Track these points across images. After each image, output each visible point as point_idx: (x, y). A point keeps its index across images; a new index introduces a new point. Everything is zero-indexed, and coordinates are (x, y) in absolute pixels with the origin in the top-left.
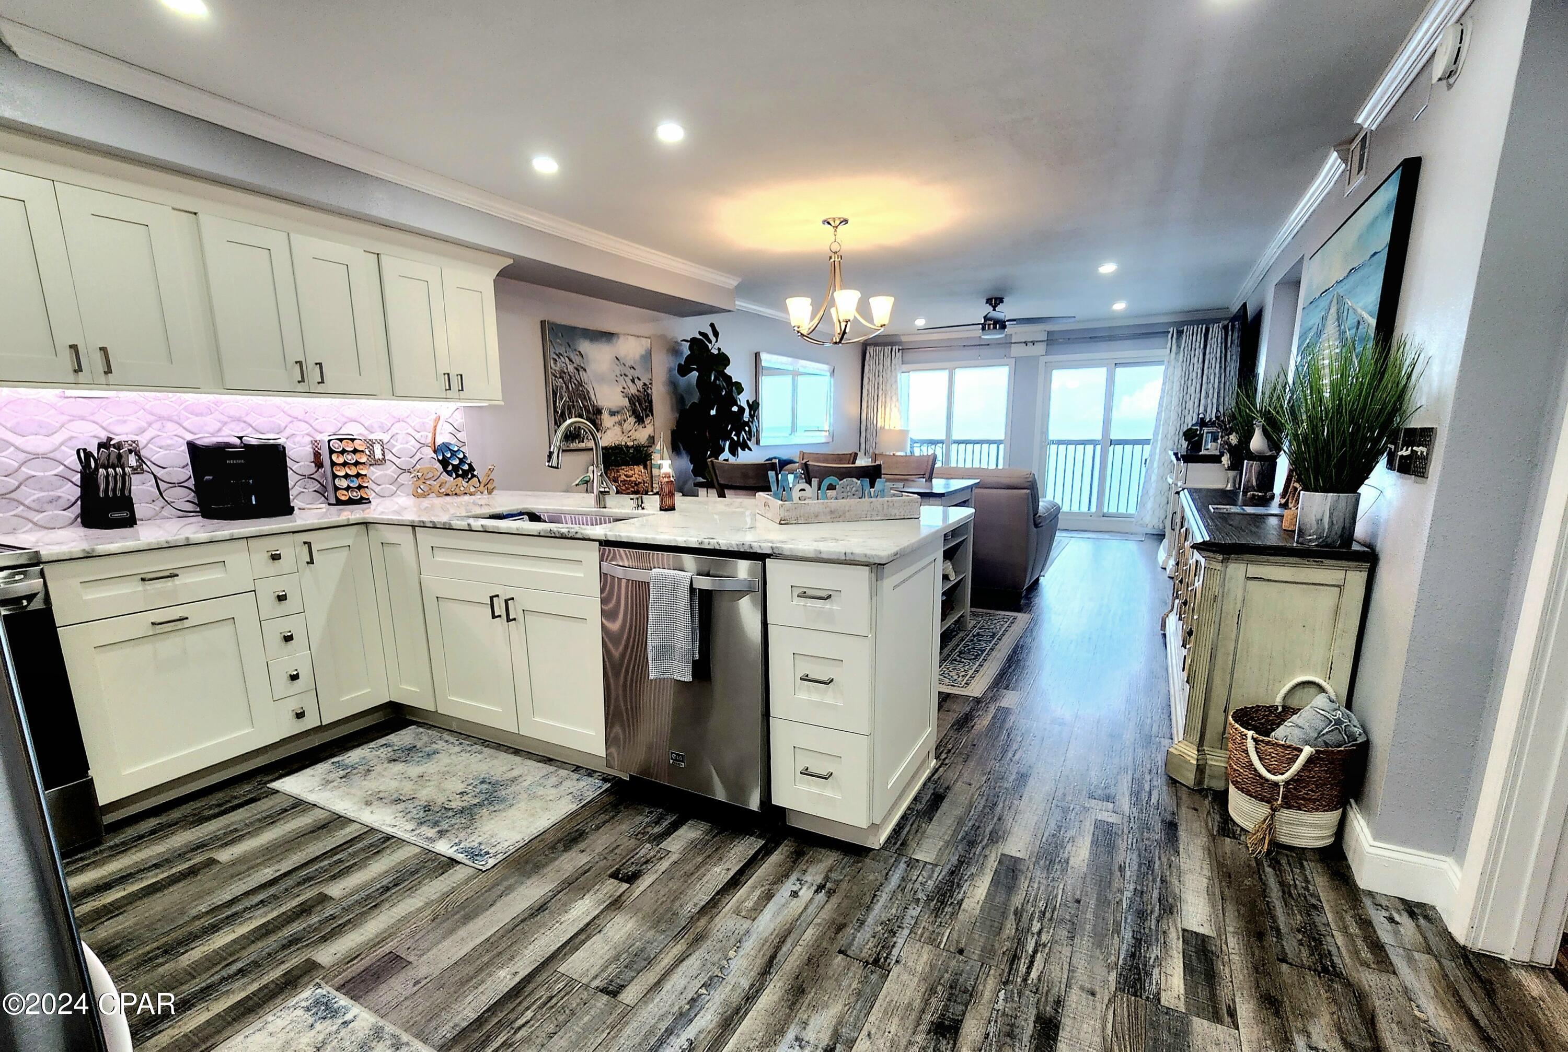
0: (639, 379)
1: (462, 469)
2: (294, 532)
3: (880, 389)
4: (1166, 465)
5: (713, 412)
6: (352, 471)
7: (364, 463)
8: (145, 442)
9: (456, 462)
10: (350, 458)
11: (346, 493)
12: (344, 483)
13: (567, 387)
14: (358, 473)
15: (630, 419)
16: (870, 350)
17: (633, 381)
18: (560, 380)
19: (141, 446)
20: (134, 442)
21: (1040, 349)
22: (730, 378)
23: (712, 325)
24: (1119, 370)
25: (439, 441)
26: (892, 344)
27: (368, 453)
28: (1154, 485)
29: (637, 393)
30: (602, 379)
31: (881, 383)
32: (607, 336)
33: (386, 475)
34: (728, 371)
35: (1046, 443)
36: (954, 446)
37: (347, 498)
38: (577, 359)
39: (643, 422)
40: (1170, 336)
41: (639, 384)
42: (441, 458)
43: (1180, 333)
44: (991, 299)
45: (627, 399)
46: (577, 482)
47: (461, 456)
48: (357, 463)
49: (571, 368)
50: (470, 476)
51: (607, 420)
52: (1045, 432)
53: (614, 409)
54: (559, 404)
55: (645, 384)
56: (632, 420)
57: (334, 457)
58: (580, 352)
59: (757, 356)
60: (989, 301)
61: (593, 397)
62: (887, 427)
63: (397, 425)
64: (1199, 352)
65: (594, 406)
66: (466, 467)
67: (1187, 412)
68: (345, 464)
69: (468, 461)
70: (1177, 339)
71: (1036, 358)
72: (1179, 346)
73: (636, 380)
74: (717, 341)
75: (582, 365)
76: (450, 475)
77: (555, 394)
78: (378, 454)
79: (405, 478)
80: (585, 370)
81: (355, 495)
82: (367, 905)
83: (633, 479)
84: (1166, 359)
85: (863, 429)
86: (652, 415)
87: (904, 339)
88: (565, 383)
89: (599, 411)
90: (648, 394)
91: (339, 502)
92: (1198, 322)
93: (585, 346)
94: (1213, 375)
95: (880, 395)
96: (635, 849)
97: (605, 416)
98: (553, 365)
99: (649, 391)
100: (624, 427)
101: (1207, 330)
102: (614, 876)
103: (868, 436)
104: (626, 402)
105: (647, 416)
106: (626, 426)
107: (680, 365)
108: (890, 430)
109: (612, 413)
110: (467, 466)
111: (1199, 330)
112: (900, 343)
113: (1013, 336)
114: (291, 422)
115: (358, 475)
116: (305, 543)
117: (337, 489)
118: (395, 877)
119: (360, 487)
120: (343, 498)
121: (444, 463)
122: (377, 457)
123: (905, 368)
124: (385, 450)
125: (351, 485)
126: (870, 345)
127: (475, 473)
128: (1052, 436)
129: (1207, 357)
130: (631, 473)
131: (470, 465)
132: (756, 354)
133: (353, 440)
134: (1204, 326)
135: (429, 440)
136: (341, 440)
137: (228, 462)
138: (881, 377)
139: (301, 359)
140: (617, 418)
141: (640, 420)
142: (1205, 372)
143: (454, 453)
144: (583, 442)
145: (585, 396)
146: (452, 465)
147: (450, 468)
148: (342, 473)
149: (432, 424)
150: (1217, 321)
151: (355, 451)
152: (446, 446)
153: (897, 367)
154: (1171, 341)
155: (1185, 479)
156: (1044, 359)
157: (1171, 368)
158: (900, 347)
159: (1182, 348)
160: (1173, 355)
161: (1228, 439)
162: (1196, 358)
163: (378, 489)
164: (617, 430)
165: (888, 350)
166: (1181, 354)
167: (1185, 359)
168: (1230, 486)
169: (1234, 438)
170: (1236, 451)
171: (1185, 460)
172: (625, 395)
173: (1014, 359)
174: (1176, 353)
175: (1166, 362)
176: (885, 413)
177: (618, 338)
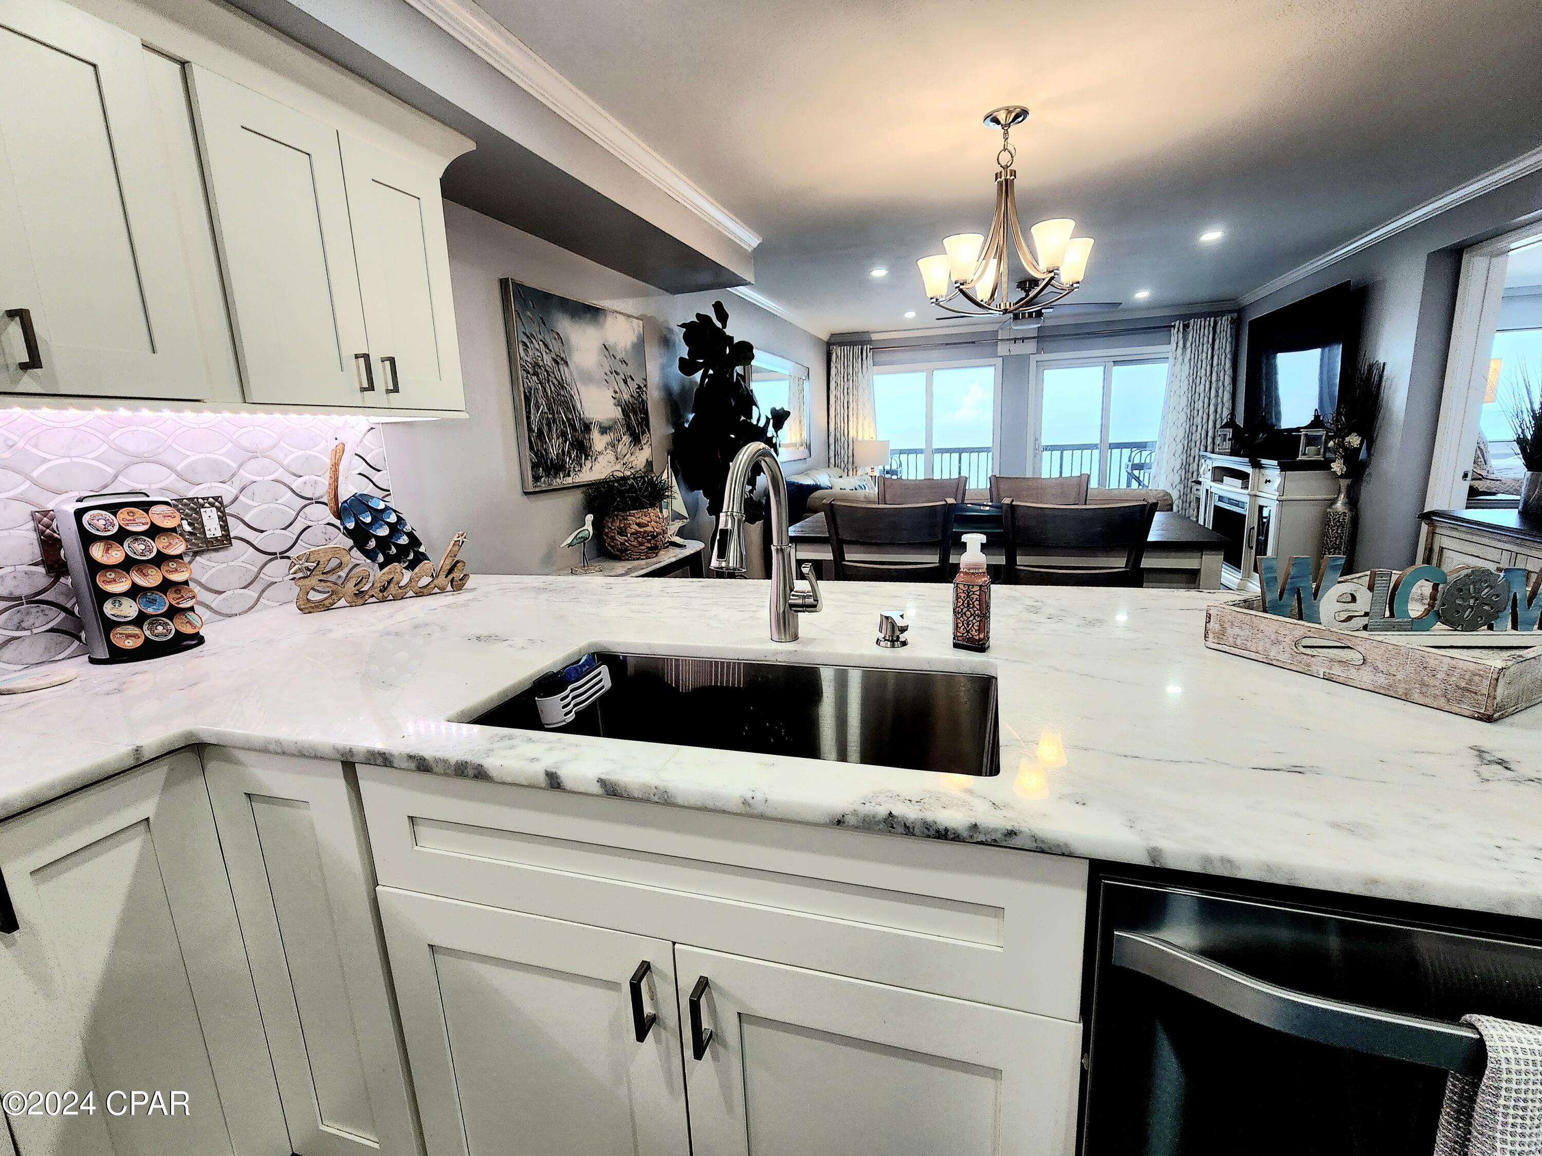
0: (632, 379)
1: (397, 546)
3: (851, 396)
4: (1175, 471)
6: (152, 579)
7: (180, 557)
9: (384, 532)
10: (139, 549)
11: (136, 631)
12: (130, 609)
13: (544, 391)
14: (165, 579)
15: (624, 438)
16: (837, 351)
17: (625, 382)
18: (535, 378)
21: (1031, 347)
23: (718, 307)
24: (1117, 370)
25: (346, 492)
26: (862, 343)
27: (188, 528)
30: (588, 378)
31: (851, 388)
32: (591, 313)
33: (231, 572)
35: (1037, 450)
36: (937, 456)
37: (140, 642)
38: (555, 345)
39: (639, 441)
40: (1176, 330)
41: (633, 385)
42: (351, 525)
43: (1186, 326)
45: (620, 409)
46: (569, 540)
47: (393, 519)
48: (161, 559)
49: (547, 359)
50: (411, 556)
51: (599, 441)
53: (606, 424)
54: (535, 418)
55: (639, 387)
56: (626, 439)
57: (97, 552)
58: (558, 334)
61: (578, 405)
62: (860, 438)
63: (253, 464)
64: (1206, 347)
65: (580, 419)
66: (404, 540)
67: (1196, 412)
68: (128, 564)
69: (408, 528)
70: (1183, 333)
71: (1027, 357)
72: (1185, 343)
73: (629, 380)
74: (726, 327)
75: (563, 355)
76: (370, 555)
77: (527, 400)
78: (213, 528)
79: (278, 568)
80: (566, 363)
81: (162, 632)
83: (649, 529)
84: (1170, 355)
85: (831, 441)
86: (649, 430)
87: (874, 337)
88: (541, 383)
89: (587, 428)
90: (643, 400)
91: (118, 656)
92: (1204, 314)
93: (565, 326)
94: (1222, 372)
95: (852, 401)
97: (595, 435)
98: (523, 354)
99: (644, 397)
100: (619, 450)
101: (1215, 323)
103: (838, 448)
104: (617, 413)
105: (643, 433)
106: (620, 448)
107: (681, 360)
110: (405, 537)
111: (1207, 323)
112: (870, 342)
113: (1000, 333)
115: (166, 586)
117: (109, 625)
119: (173, 612)
120: (130, 644)
121: (359, 536)
122: (209, 535)
123: (877, 369)
124: (230, 520)
125: (150, 611)
126: (834, 344)
127: (422, 549)
129: (1216, 352)
130: (645, 520)
131: (411, 535)
133: (146, 506)
134: (1212, 319)
135: (322, 489)
136: (113, 509)
138: (852, 381)
140: (607, 438)
141: (636, 440)
143: (378, 515)
144: (569, 476)
145: (569, 405)
146: (377, 538)
147: (372, 544)
148: (123, 586)
149: (328, 461)
150: (1222, 314)
151: (154, 531)
152: (360, 503)
153: (870, 368)
154: (1176, 336)
155: (1282, 489)
156: (1034, 359)
157: (1178, 365)
158: (871, 347)
159: (1188, 344)
160: (1180, 350)
161: (1342, 442)
162: (1204, 355)
163: (215, 601)
164: (610, 456)
165: (857, 349)
166: (1189, 350)
167: (1193, 356)
168: (1342, 496)
169: (1354, 440)
170: (1350, 456)
171: (1284, 468)
172: (618, 404)
173: (1001, 359)
174: (1183, 349)
175: (1171, 359)
176: (858, 423)
177: (606, 316)
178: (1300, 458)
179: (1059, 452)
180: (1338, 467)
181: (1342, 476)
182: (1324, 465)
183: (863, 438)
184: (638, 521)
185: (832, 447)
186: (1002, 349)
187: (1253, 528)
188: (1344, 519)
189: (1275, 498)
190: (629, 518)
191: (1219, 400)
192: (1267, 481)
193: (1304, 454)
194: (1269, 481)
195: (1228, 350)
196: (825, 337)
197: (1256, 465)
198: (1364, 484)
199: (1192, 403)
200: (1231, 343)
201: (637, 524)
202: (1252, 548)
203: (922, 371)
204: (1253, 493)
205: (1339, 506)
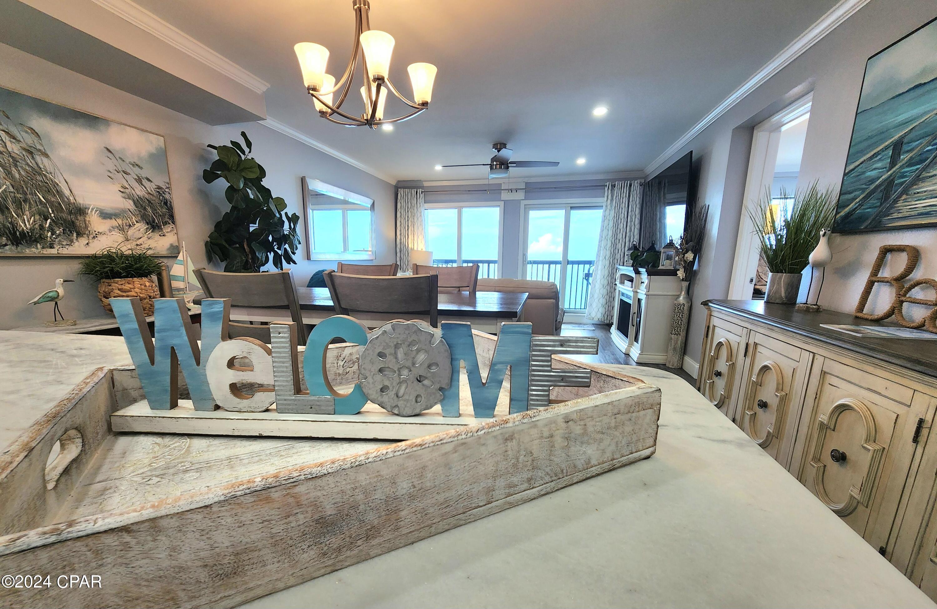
0: (149, 181)
3: (410, 221)
4: (605, 278)
15: (138, 225)
16: (401, 192)
17: (139, 181)
21: (520, 195)
22: (268, 191)
23: (244, 136)
24: (574, 213)
26: (417, 188)
28: (597, 291)
29: (147, 196)
31: (410, 216)
34: (265, 183)
35: (525, 262)
38: (26, 138)
39: (160, 230)
40: (606, 189)
41: (150, 185)
43: (613, 186)
44: (497, 144)
45: (129, 201)
46: (36, 299)
51: (99, 224)
52: (525, 255)
53: (110, 211)
56: (141, 226)
58: (31, 128)
59: (303, 181)
60: (496, 146)
61: (67, 192)
62: (415, 249)
64: (625, 200)
65: (69, 203)
67: (618, 241)
70: (611, 190)
71: (519, 201)
72: (612, 196)
73: (144, 181)
74: (250, 152)
75: (40, 148)
80: (46, 155)
84: (604, 205)
85: (398, 250)
87: (426, 184)
89: (80, 211)
90: (166, 199)
92: (625, 179)
94: (634, 216)
95: (410, 225)
97: (94, 218)
100: (130, 233)
101: (630, 185)
103: (402, 256)
106: (132, 232)
107: (205, 171)
108: (418, 251)
109: (105, 216)
111: (626, 184)
112: (422, 187)
113: (503, 185)
123: (427, 205)
126: (400, 188)
128: (530, 258)
129: (630, 203)
132: (302, 179)
134: (629, 182)
138: (410, 212)
140: (112, 222)
141: (154, 227)
142: (630, 214)
144: (53, 247)
145: (50, 190)
150: (636, 179)
153: (421, 204)
154: (607, 192)
155: (648, 288)
156: (523, 203)
157: (608, 210)
158: (423, 191)
159: (615, 197)
160: (609, 201)
161: (683, 257)
162: (624, 204)
164: (116, 236)
165: (414, 191)
166: (614, 201)
167: (617, 205)
168: (683, 293)
169: (690, 256)
170: (689, 266)
171: (649, 274)
172: (128, 197)
173: (503, 202)
174: (611, 201)
175: (604, 207)
176: (414, 240)
178: (661, 267)
179: (548, 265)
180: (681, 273)
181: (683, 280)
182: (673, 273)
183: (417, 248)
184: (120, 287)
185: (398, 255)
186: (505, 196)
187: (635, 313)
188: (683, 308)
189: (644, 293)
190: (113, 284)
191: (632, 233)
192: (642, 282)
193: (663, 265)
194: (643, 283)
195: (637, 202)
196: (394, 183)
197: (637, 272)
198: (696, 285)
199: (615, 235)
200: (640, 198)
201: (119, 290)
202: (634, 326)
203: (455, 208)
204: (635, 290)
205: (681, 299)
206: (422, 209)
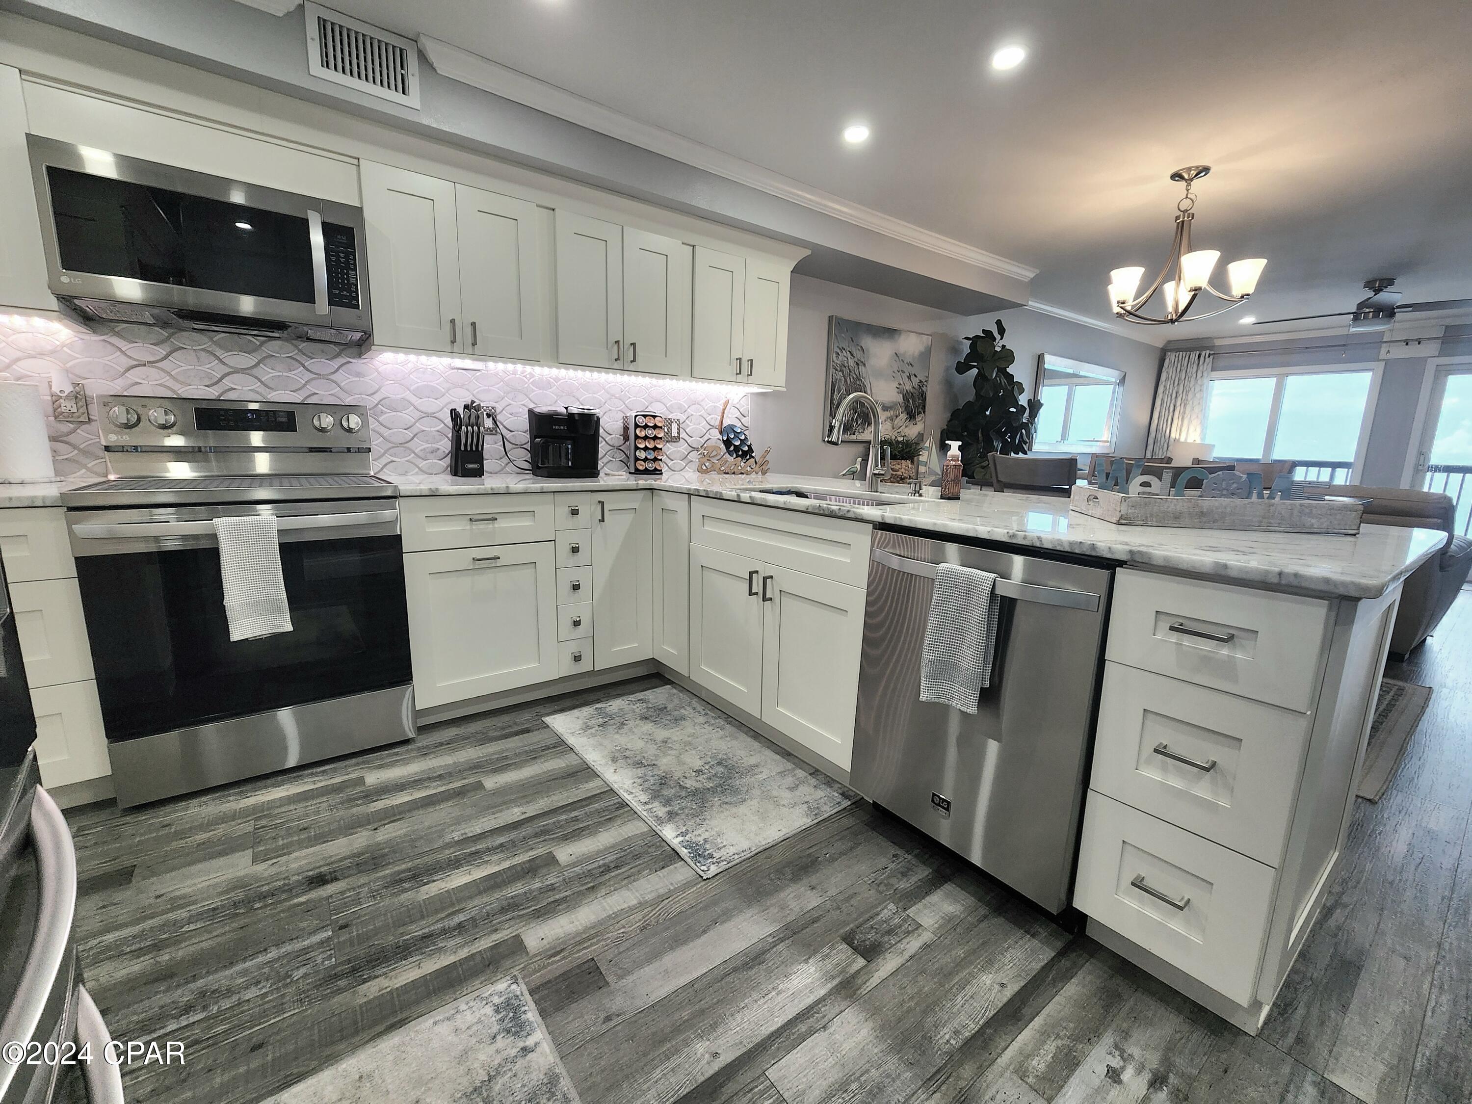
0: (915, 376)
1: (742, 450)
2: (592, 491)
3: (1178, 399)
5: (988, 413)
6: (651, 445)
7: (661, 438)
8: (501, 409)
9: (737, 443)
10: (650, 432)
11: (643, 463)
12: (642, 455)
13: (846, 381)
14: (655, 446)
15: (902, 415)
16: (1171, 357)
17: (909, 377)
18: (841, 373)
19: (498, 411)
20: (493, 408)
21: (1430, 348)
22: (1012, 376)
23: (999, 323)
25: (725, 424)
26: (1201, 349)
27: (666, 430)
29: (912, 390)
30: (879, 374)
31: (1181, 392)
32: (889, 333)
33: (679, 451)
34: (1011, 370)
35: (1423, 468)
37: (644, 468)
38: (858, 354)
39: (915, 419)
41: (915, 381)
42: (725, 438)
44: (1375, 281)
45: (901, 396)
46: (845, 473)
47: (743, 437)
48: (655, 438)
49: (851, 363)
50: (748, 457)
51: (882, 416)
52: (1423, 454)
53: (888, 404)
54: (837, 396)
55: (921, 382)
56: (904, 416)
57: (638, 431)
58: (862, 347)
59: (1040, 359)
60: (1369, 285)
61: (869, 392)
62: (1182, 439)
63: (693, 407)
65: (869, 400)
66: (746, 449)
68: (646, 438)
69: (749, 443)
71: (1422, 360)
73: (913, 377)
74: (1001, 339)
75: (863, 360)
76: (731, 454)
77: (833, 385)
78: (674, 433)
79: (694, 456)
80: (864, 365)
81: (650, 466)
82: (585, 884)
83: (899, 473)
85: (1151, 441)
86: (924, 412)
87: (1218, 343)
88: (844, 376)
89: (873, 405)
90: (923, 391)
91: (637, 472)
93: (868, 342)
95: (1178, 404)
96: (876, 906)
97: (879, 411)
98: (835, 359)
99: (924, 389)
100: (896, 422)
102: (848, 939)
103: (1157, 448)
104: (900, 398)
105: (919, 413)
106: (897, 421)
107: (959, 365)
108: (1185, 443)
109: (885, 408)
110: (747, 447)
112: (1211, 348)
113: (1386, 335)
114: (610, 399)
115: (655, 449)
116: (599, 502)
117: (637, 459)
118: (619, 855)
119: (655, 460)
120: (641, 468)
121: (728, 443)
122: (673, 435)
123: (1214, 374)
124: (681, 429)
125: (649, 457)
126: (1171, 350)
127: (753, 455)
130: (897, 467)
131: (749, 447)
132: (1039, 356)
133: (654, 417)
135: (717, 423)
136: (645, 416)
137: (554, 427)
138: (1182, 385)
139: (620, 339)
140: (890, 414)
141: (911, 416)
143: (737, 434)
144: (854, 434)
146: (735, 445)
147: (732, 448)
148: (642, 446)
149: (722, 408)
151: (655, 427)
152: (731, 428)
153: (1205, 374)
156: (1433, 362)
158: (1211, 353)
163: (670, 463)
164: (888, 425)
165: (1194, 355)
172: (900, 392)
173: (1383, 363)
176: (1182, 425)
177: (900, 334)
183: (1186, 439)
185: (1150, 447)
186: (1387, 352)
196: (1160, 344)
203: (1272, 376)
206: (1205, 381)
